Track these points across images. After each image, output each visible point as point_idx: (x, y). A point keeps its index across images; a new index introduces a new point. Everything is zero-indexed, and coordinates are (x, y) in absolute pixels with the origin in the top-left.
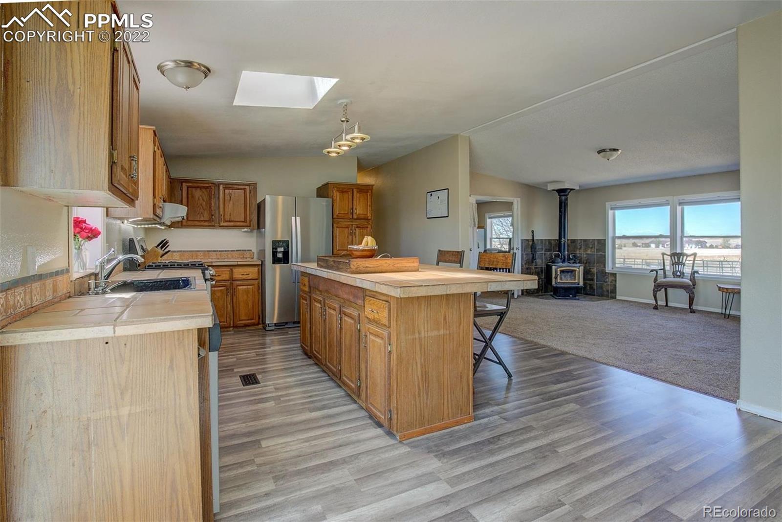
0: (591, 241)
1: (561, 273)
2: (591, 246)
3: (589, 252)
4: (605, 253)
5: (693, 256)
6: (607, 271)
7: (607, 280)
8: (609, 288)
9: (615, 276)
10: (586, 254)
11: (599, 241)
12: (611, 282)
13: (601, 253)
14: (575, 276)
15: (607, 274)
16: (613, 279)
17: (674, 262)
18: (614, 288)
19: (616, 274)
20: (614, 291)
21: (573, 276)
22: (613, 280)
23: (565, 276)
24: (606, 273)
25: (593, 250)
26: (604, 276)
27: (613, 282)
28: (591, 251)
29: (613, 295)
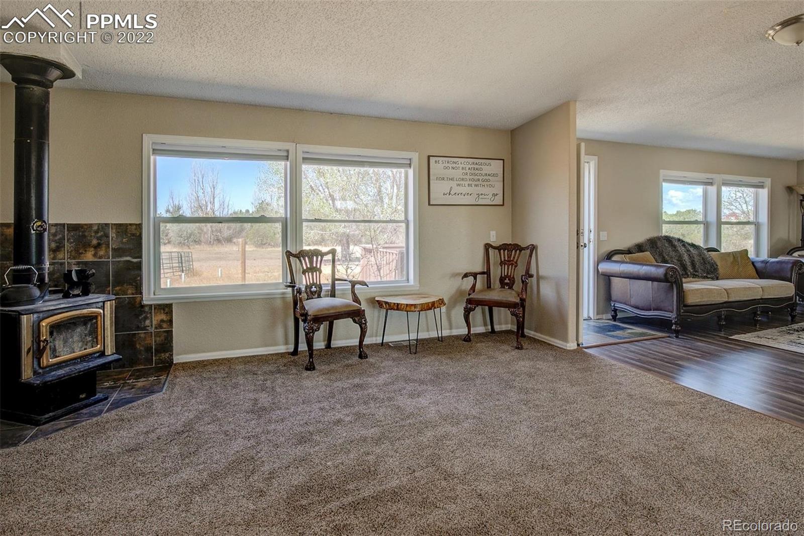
0: (95, 228)
1: (51, 334)
2: (95, 242)
3: (89, 256)
4: (141, 257)
5: (331, 255)
6: (145, 302)
7: (148, 322)
8: (153, 342)
9: (167, 310)
10: (78, 264)
11: (121, 228)
12: (159, 326)
13: (128, 258)
14: (94, 332)
15: (147, 309)
16: (163, 317)
17: (305, 268)
18: (166, 338)
19: (170, 306)
20: (166, 345)
21: (90, 334)
22: (162, 321)
23: (65, 341)
24: (143, 306)
25: (102, 253)
26: (137, 316)
27: (165, 325)
28: (95, 255)
29: (165, 356)
